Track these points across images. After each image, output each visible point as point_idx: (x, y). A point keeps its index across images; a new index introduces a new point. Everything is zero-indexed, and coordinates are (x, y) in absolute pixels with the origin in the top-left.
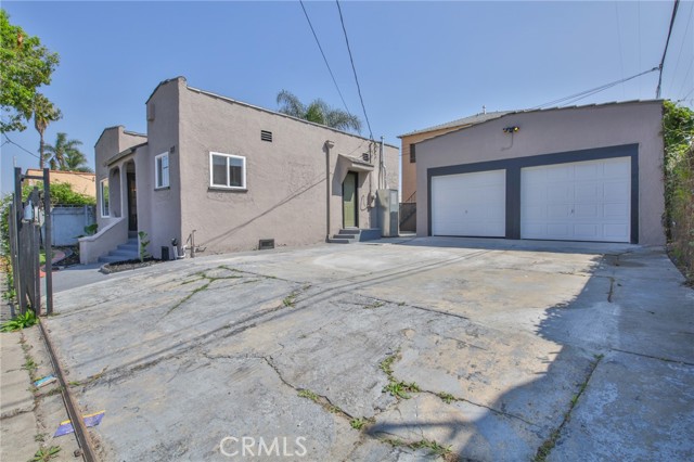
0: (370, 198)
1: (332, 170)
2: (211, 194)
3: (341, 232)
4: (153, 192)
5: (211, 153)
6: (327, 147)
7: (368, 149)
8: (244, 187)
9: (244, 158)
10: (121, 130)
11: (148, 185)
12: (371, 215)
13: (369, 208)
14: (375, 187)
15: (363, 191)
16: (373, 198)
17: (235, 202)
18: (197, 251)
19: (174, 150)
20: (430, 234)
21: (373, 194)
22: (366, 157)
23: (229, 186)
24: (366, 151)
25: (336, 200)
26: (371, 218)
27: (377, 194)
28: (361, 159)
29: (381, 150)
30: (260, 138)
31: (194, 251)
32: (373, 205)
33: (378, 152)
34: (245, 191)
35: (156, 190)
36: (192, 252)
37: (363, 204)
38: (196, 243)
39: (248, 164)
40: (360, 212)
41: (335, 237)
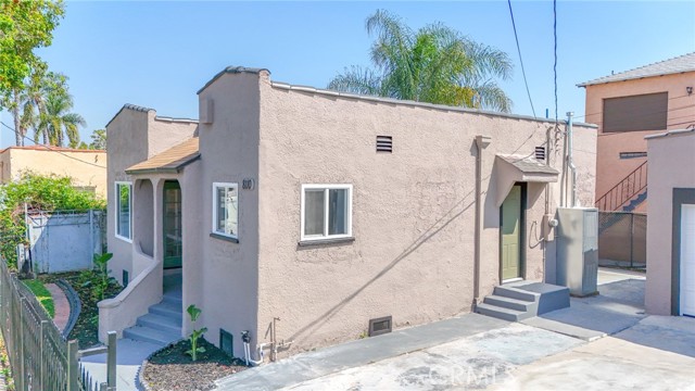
0: (546, 225)
1: (485, 187)
2: (302, 253)
3: (496, 291)
4: (207, 237)
5: (304, 186)
6: (477, 147)
7: (544, 139)
8: (349, 235)
9: (350, 186)
10: (151, 115)
11: (200, 224)
12: (546, 255)
13: (544, 243)
14: (555, 204)
15: (534, 214)
16: (551, 226)
17: (336, 261)
18: (280, 349)
19: (249, 185)
20: (675, 311)
21: (551, 217)
22: (541, 153)
23: (327, 237)
24: (540, 142)
25: (490, 236)
26: (547, 261)
27: (557, 217)
28: (532, 159)
29: (566, 135)
30: (374, 148)
31: (274, 351)
32: (551, 237)
33: (561, 142)
34: (350, 241)
35: (212, 235)
36: (272, 351)
37: (533, 236)
38: (279, 337)
39: (356, 195)
40: (529, 252)
41: (486, 301)
